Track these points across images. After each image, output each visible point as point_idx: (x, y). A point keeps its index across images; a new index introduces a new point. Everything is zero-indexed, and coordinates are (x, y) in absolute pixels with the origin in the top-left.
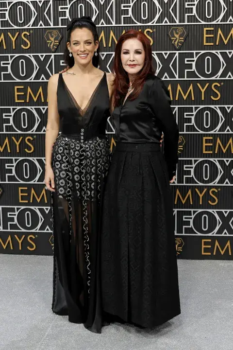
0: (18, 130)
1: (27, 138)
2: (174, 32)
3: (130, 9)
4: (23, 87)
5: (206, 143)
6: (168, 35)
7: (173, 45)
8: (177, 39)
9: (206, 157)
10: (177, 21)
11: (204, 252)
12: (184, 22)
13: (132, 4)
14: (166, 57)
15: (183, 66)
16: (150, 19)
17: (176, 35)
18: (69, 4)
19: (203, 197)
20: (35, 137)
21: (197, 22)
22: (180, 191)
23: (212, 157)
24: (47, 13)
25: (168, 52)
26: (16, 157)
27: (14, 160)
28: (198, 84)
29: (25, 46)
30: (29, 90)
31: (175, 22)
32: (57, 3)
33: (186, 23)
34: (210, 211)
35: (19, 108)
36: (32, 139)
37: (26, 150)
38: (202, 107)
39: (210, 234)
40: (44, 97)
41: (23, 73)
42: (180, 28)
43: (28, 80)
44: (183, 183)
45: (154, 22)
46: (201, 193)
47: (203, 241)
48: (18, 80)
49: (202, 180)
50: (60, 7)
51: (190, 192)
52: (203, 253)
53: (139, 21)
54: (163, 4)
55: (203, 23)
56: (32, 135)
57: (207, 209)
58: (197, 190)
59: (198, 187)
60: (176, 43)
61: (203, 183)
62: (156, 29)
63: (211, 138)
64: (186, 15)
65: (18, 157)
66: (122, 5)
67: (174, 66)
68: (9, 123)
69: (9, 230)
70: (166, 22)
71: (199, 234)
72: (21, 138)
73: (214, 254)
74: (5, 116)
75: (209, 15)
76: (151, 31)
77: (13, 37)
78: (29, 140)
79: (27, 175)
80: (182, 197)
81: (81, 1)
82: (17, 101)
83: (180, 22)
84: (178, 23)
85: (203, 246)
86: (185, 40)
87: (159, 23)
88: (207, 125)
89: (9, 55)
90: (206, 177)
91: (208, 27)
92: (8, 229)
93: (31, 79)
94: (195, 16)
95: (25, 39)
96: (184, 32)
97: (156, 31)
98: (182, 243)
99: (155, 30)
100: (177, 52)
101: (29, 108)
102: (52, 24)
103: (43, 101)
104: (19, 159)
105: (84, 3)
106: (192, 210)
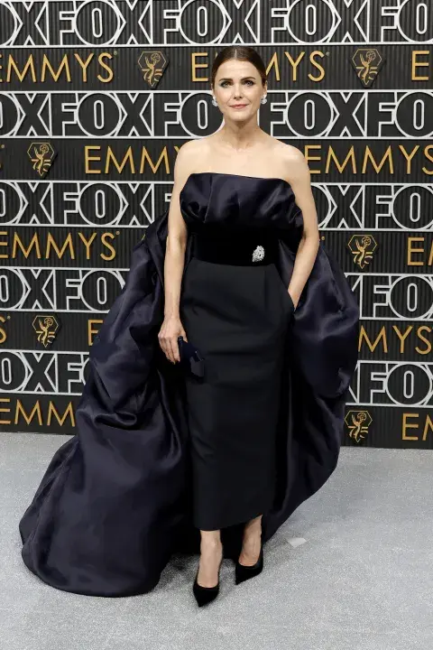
0: (88, 222)
1: (104, 235)
2: (361, 56)
3: (286, 17)
4: (98, 148)
5: (413, 247)
6: (350, 61)
7: (359, 79)
8: (365, 69)
9: (413, 273)
10: (367, 39)
11: (407, 435)
12: (378, 40)
13: (289, 9)
14: (346, 100)
15: (376, 116)
16: (321, 33)
17: (364, 63)
18: (182, 6)
19: (405, 340)
20: (118, 233)
21: (400, 41)
22: (366, 331)
23: (422, 272)
24: (142, 22)
25: (351, 92)
26: (84, 267)
27: (80, 273)
28: (401, 147)
29: (104, 78)
30: (110, 153)
31: (364, 40)
32: (160, 4)
33: (382, 42)
34: (418, 364)
35: (91, 183)
36: (112, 237)
37: (102, 255)
38: (406, 185)
39: (417, 405)
40: (135, 166)
41: (99, 124)
42: (371, 50)
43: (108, 136)
44: (372, 316)
45: (327, 40)
46: (402, 334)
47: (405, 415)
48: (90, 136)
49: (405, 311)
50: (165, 11)
51: (383, 332)
52: (405, 438)
53: (301, 37)
54: (343, 9)
55: (411, 42)
56: (112, 230)
57: (414, 361)
58: (395, 327)
59: (399, 323)
60: (364, 76)
61: (407, 316)
62: (331, 53)
63: (422, 239)
64: (383, 28)
65: (88, 267)
66: (273, 10)
67: (360, 114)
68: (74, 209)
69: (69, 393)
70: (347, 40)
71: (399, 404)
72: (95, 234)
73: (424, 439)
74: (68, 196)
75: (422, 28)
76: (322, 55)
77: (84, 62)
78: (107, 238)
79: (102, 299)
80: (370, 340)
81: (202, 2)
82: (87, 171)
83: (371, 40)
84: (367, 42)
85: (405, 426)
86: (380, 71)
87: (336, 41)
88: (415, 217)
89: (76, 92)
90: (412, 306)
91: (419, 50)
92: (67, 391)
93: (114, 134)
94: (397, 30)
95: (105, 66)
96: (378, 58)
97: (330, 55)
98: (368, 420)
99: (328, 53)
100: (366, 92)
101: (108, 183)
102: (151, 40)
103: (133, 172)
104: (88, 271)
105: (207, 4)
106: (387, 363)
